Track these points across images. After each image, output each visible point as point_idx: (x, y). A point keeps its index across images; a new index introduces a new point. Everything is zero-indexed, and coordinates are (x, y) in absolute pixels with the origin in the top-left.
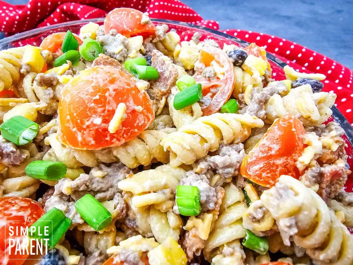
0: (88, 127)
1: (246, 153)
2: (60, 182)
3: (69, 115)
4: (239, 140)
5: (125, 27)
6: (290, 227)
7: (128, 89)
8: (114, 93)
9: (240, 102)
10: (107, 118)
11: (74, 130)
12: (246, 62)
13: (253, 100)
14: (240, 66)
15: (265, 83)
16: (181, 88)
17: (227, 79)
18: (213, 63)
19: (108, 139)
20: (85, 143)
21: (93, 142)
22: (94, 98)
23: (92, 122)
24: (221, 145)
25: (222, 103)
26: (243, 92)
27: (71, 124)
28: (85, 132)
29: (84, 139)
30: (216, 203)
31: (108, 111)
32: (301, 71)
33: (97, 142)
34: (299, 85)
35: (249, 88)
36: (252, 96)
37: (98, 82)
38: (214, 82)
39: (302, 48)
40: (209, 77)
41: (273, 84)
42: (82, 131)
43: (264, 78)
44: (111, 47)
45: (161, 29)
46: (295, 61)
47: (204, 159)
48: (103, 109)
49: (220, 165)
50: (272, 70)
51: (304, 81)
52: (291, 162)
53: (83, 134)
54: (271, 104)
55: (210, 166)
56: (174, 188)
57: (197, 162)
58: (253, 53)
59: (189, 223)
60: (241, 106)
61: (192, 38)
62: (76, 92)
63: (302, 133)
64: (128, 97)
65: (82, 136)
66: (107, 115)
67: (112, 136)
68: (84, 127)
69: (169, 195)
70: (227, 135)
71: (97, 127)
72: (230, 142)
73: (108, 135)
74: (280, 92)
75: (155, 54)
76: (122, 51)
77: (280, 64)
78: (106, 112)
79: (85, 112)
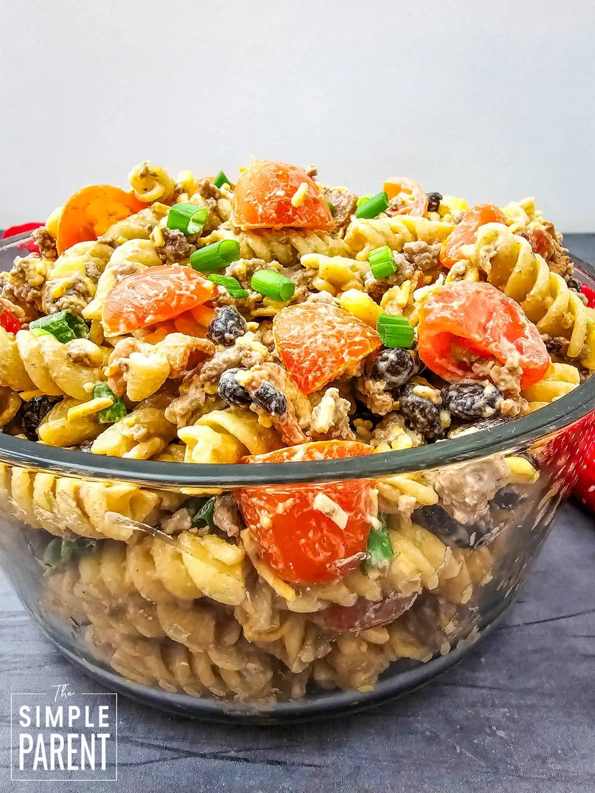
0: (270, 198)
2: (233, 264)
3: (250, 189)
6: (489, 251)
8: (295, 176)
10: (290, 193)
11: (256, 202)
19: (290, 213)
20: (264, 218)
21: (274, 215)
22: (276, 174)
23: (275, 194)
27: (252, 197)
28: (267, 204)
29: (265, 212)
31: (291, 186)
33: (278, 217)
42: (264, 203)
48: (286, 183)
49: (415, 249)
53: (264, 206)
62: (258, 171)
65: (263, 209)
66: (289, 190)
67: (295, 210)
68: (266, 198)
70: (421, 230)
71: (279, 199)
73: (291, 209)
78: (289, 187)
79: (266, 186)
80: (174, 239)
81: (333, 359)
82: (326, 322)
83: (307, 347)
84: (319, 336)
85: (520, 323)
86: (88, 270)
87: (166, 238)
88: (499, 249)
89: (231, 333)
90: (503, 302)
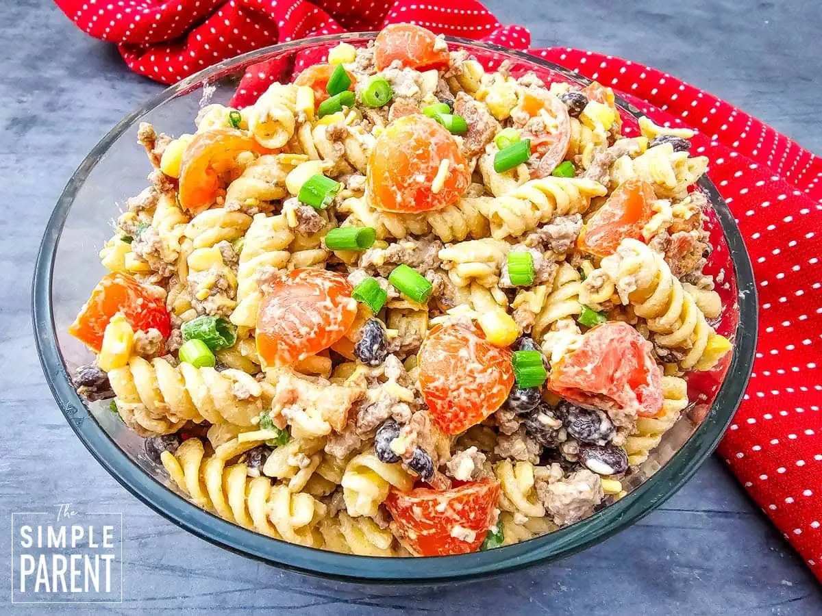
0: (409, 185)
1: (585, 223)
2: (369, 252)
3: (388, 171)
4: (576, 210)
5: (410, 55)
6: (629, 284)
7: (448, 143)
8: (435, 148)
9: (577, 167)
10: (430, 175)
11: (394, 188)
12: (586, 111)
13: (594, 163)
14: (577, 117)
15: (612, 141)
16: (500, 145)
17: (561, 134)
18: (542, 111)
19: (429, 200)
20: (404, 205)
21: (413, 203)
22: (418, 152)
23: (414, 180)
24: (554, 216)
25: (553, 167)
26: (580, 153)
27: (391, 182)
28: (406, 192)
29: (404, 200)
30: (550, 275)
31: (432, 167)
32: (673, 126)
33: (417, 204)
34: (658, 144)
35: (589, 147)
36: (593, 157)
37: (419, 134)
38: (543, 138)
39: (680, 84)
40: (536, 131)
41: (623, 143)
42: (403, 190)
43: (609, 134)
44: (401, 87)
45: (458, 58)
46: (665, 107)
47: (533, 231)
48: (426, 165)
49: (554, 236)
50: (622, 122)
51: (665, 139)
52: (637, 230)
53: (403, 193)
54: (618, 168)
55: (541, 238)
56: (500, 261)
57: (525, 234)
58: (595, 98)
59: (519, 298)
60: (578, 172)
61: (499, 68)
62: (396, 146)
63: (652, 198)
64: (449, 152)
65: (402, 196)
66: (430, 173)
67: (434, 197)
68: (406, 185)
69: (494, 269)
70: (562, 202)
71: (418, 186)
72: (565, 213)
73: (430, 195)
74: (630, 153)
75: (462, 98)
76: (416, 93)
77: (634, 114)
78: (429, 168)
79: (406, 168)
80: (307, 220)
81: (474, 414)
82: (468, 373)
83: (450, 401)
84: (462, 390)
85: (645, 368)
86: (224, 254)
87: (299, 218)
88: (639, 282)
89: (376, 359)
90: (633, 344)
